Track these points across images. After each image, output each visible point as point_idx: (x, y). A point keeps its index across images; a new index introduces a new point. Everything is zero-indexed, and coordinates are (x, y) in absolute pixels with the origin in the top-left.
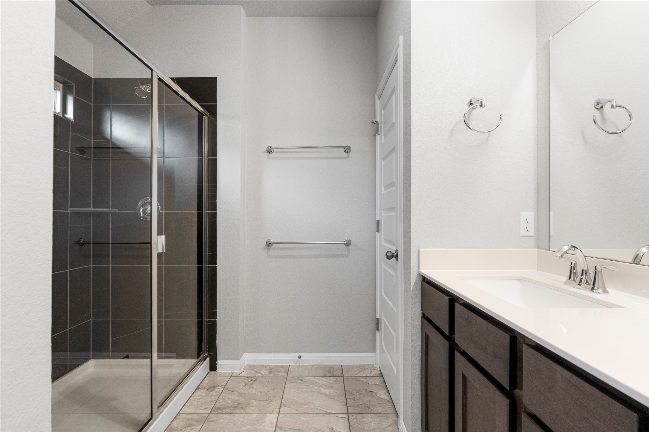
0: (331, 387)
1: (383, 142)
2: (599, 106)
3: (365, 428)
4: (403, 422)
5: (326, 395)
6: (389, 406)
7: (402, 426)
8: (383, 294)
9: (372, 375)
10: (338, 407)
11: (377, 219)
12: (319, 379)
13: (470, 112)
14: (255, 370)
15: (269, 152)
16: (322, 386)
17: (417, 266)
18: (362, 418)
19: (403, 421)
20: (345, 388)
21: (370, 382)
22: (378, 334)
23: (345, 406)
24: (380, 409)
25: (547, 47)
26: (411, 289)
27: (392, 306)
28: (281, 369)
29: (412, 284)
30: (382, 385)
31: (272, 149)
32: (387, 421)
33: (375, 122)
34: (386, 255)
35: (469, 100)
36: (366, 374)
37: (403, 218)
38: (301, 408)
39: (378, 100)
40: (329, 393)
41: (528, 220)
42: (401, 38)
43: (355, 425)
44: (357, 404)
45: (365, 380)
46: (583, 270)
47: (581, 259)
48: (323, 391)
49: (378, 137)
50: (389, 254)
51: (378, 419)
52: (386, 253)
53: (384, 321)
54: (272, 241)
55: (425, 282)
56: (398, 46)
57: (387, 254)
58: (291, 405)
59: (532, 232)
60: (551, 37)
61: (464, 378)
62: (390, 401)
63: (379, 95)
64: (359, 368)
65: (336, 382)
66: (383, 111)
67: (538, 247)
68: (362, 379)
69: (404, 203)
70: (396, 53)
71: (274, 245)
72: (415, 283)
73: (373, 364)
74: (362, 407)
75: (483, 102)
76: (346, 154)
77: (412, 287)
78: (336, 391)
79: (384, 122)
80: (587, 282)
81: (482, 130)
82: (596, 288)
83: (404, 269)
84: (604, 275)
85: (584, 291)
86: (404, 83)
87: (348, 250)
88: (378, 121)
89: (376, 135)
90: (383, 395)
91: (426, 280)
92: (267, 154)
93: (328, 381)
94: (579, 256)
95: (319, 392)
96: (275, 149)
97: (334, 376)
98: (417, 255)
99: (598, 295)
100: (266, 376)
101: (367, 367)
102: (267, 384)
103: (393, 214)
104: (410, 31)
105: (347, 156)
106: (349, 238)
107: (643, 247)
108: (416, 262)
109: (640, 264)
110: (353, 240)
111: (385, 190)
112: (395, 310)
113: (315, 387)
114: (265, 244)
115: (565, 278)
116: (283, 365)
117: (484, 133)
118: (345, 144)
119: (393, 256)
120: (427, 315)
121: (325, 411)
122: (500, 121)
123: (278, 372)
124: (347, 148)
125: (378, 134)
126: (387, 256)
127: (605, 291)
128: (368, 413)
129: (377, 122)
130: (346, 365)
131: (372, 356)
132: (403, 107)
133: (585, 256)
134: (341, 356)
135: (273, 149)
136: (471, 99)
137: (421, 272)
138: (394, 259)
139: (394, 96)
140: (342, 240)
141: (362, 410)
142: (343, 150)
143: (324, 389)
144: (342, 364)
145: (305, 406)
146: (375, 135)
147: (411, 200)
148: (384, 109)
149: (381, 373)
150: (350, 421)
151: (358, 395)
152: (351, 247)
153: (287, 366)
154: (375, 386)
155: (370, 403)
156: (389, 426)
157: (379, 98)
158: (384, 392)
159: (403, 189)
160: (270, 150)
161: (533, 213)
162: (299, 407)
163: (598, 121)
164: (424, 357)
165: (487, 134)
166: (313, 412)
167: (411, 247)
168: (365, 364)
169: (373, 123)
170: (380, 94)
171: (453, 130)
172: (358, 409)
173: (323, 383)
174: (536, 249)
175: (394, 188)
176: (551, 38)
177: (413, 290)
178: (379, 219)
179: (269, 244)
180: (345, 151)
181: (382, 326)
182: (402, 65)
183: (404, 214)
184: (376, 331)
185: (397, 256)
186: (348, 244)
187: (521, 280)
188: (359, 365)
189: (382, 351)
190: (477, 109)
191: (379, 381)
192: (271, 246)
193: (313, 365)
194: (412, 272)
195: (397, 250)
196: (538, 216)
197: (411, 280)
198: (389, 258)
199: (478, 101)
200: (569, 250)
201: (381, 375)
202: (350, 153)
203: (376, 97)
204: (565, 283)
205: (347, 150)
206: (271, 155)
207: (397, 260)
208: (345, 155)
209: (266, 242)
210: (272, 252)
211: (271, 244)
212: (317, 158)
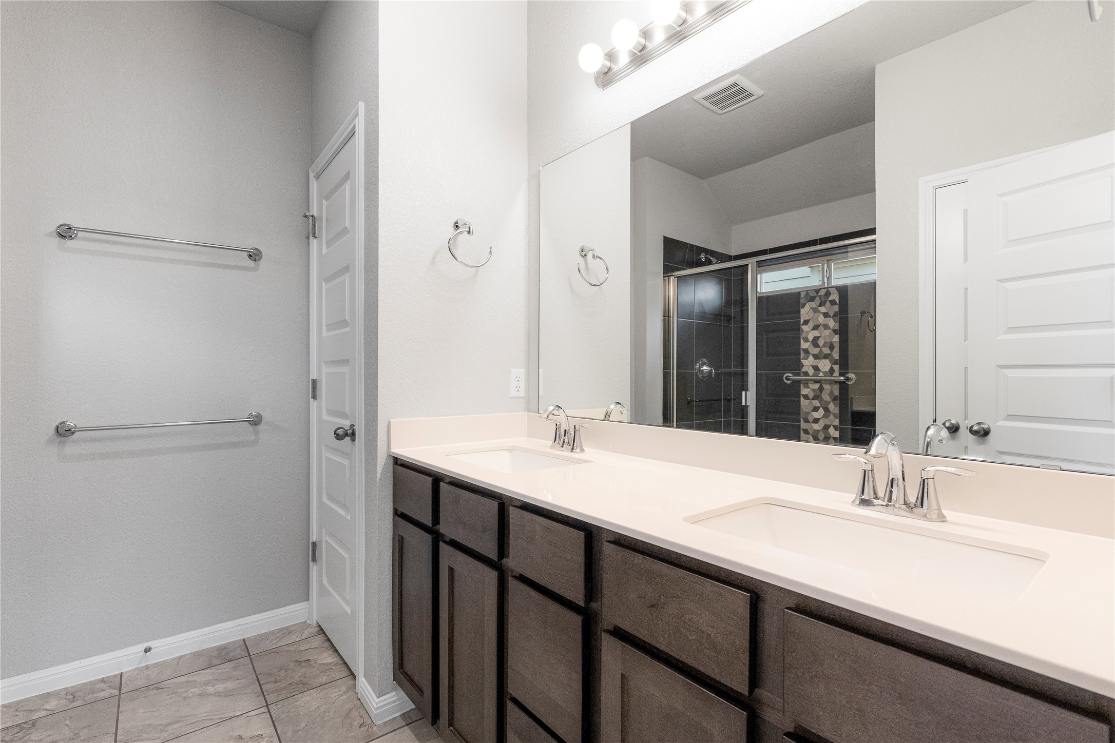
0: (228, 679)
1: (324, 252)
2: (583, 253)
3: (302, 713)
4: (363, 679)
5: (218, 694)
6: (340, 670)
7: (362, 686)
8: (325, 499)
9: (304, 637)
10: (248, 703)
11: (311, 378)
12: (199, 674)
13: (456, 236)
14: (25, 708)
15: (62, 236)
16: (207, 683)
17: (386, 444)
18: (296, 702)
19: (364, 677)
20: (255, 672)
21: (302, 649)
22: (315, 567)
23: (259, 698)
24: (324, 679)
25: (537, 176)
26: (378, 478)
27: (343, 513)
28: (102, 685)
29: (379, 471)
30: (323, 646)
31: (72, 231)
32: (337, 690)
33: (310, 216)
34: (335, 434)
35: (455, 221)
36: (294, 638)
37: (363, 376)
38: (166, 731)
39: (315, 182)
40: (224, 688)
41: (518, 379)
42: (362, 106)
43: (283, 716)
44: (283, 685)
45: (292, 648)
46: (565, 430)
47: (563, 419)
48: (210, 689)
49: (314, 243)
50: (340, 432)
51: (322, 694)
52: (335, 431)
53: (327, 542)
54: (72, 424)
55: (398, 465)
56: (357, 115)
57: (337, 432)
58: (140, 736)
59: (522, 393)
60: (541, 166)
61: (451, 570)
62: (342, 662)
63: (318, 174)
64: (278, 633)
65: (235, 668)
66: (325, 203)
67: (529, 411)
68: (287, 648)
69: (365, 354)
70: (352, 125)
71: (77, 433)
72: (383, 469)
73: (304, 620)
74: (292, 687)
75: (471, 227)
76: (253, 262)
77: (379, 476)
78: (238, 681)
79: (327, 220)
80: (568, 443)
81: (470, 264)
82: (575, 448)
83: (365, 451)
84: (582, 433)
85: (566, 453)
86: (366, 176)
87: (256, 433)
88: (315, 216)
89: (311, 238)
90: (327, 658)
91: (399, 463)
92: (58, 240)
93: (219, 671)
94: (563, 415)
95: (203, 695)
96: (79, 233)
97: (232, 661)
98: (386, 430)
99: (576, 455)
100: (60, 710)
101: (294, 628)
102: (67, 722)
103: (345, 369)
104: (377, 104)
105: (254, 265)
106: (259, 412)
107: (612, 404)
108: (385, 438)
109: (608, 421)
110: (266, 415)
111: (328, 331)
112: (349, 518)
113: (192, 690)
114: (52, 431)
115: (551, 442)
116: (103, 678)
117: (471, 267)
118: (251, 243)
119: (347, 435)
120: (401, 509)
121: (221, 718)
122: (489, 256)
123: (95, 692)
124: (255, 252)
125: (314, 236)
126: (338, 435)
127: (582, 450)
128: (305, 691)
129: (313, 216)
130: (253, 636)
131: (303, 607)
132: (365, 211)
133: (567, 417)
134: (242, 623)
135: (75, 232)
136: (457, 220)
137: (393, 452)
138: (348, 439)
139: (347, 186)
140: (245, 416)
141: (292, 691)
142: (246, 254)
143: (213, 686)
144: (245, 637)
145: (176, 726)
146: (308, 238)
147: (377, 350)
148: (327, 198)
149: (322, 629)
150: (272, 714)
151: (282, 673)
152: (261, 427)
153: (115, 676)
154: (313, 650)
155: (304, 677)
156: (341, 695)
157: (318, 177)
158: (327, 654)
159: (364, 332)
160: (65, 233)
161: (524, 370)
162: (161, 731)
163: (582, 270)
164: (397, 570)
165: (476, 268)
166: (193, 728)
167: (377, 418)
168: (289, 625)
169: (306, 216)
170: (319, 172)
171: (434, 257)
172: (284, 692)
173: (210, 678)
174: (526, 413)
175: (348, 329)
176: (541, 168)
177: (380, 479)
178: (315, 378)
179: (63, 432)
180: (251, 256)
181: (323, 552)
182: (363, 146)
183: (365, 370)
184: (311, 564)
185: (353, 434)
186: (256, 421)
187: (511, 450)
188: (279, 629)
189: (323, 592)
190: (463, 234)
191: (318, 641)
192: (69, 436)
193: (181, 657)
194: (379, 454)
195: (352, 426)
196: (528, 373)
197: (378, 465)
198: (339, 437)
199: (465, 225)
200: (554, 410)
201: (321, 631)
202: (261, 262)
203: (311, 175)
204: (552, 447)
205: (255, 255)
206: (69, 243)
207: (353, 440)
208: (251, 263)
209: (57, 427)
210: (71, 448)
211: (70, 432)
212: (187, 263)
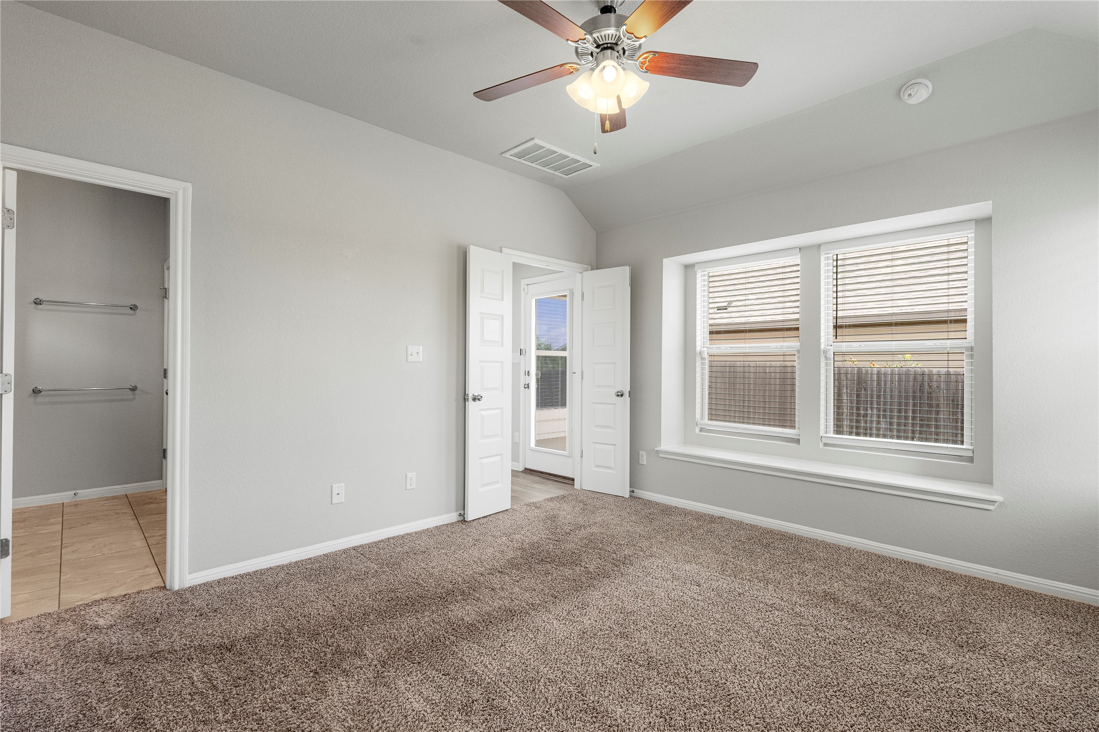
15: (36, 304)
31: (41, 301)
33: (165, 288)
49: (166, 301)
54: (41, 388)
71: (43, 392)
76: (133, 311)
87: (134, 395)
92: (34, 305)
96: (45, 302)
105: (133, 313)
106: (136, 384)
110: (139, 386)
114: (30, 392)
116: (55, 504)
118: (132, 302)
124: (134, 306)
125: (166, 298)
131: (159, 482)
134: (125, 487)
135: (43, 302)
140: (128, 386)
142: (129, 308)
146: (163, 298)
152: (136, 392)
153: (60, 503)
160: (38, 302)
169: (162, 289)
178: (166, 368)
179: (36, 392)
180: (131, 309)
184: (164, 461)
186: (134, 389)
192: (38, 393)
202: (137, 311)
205: (134, 308)
206: (39, 306)
209: (33, 390)
210: (40, 399)
211: (40, 391)
212: (98, 313)
